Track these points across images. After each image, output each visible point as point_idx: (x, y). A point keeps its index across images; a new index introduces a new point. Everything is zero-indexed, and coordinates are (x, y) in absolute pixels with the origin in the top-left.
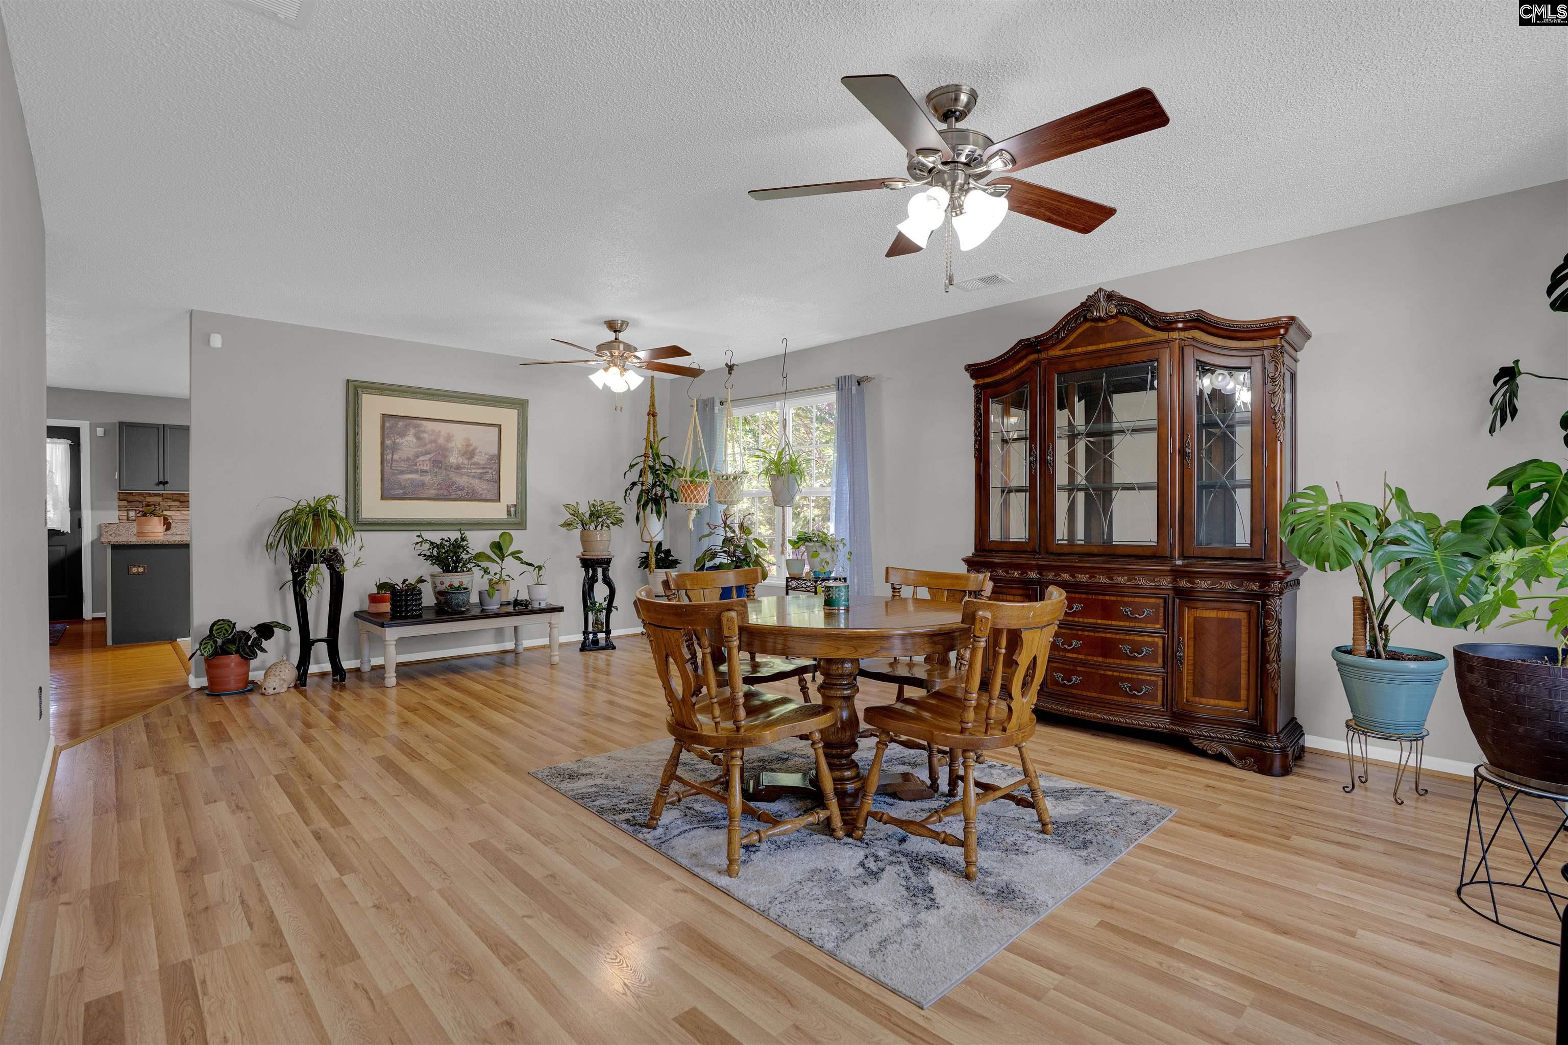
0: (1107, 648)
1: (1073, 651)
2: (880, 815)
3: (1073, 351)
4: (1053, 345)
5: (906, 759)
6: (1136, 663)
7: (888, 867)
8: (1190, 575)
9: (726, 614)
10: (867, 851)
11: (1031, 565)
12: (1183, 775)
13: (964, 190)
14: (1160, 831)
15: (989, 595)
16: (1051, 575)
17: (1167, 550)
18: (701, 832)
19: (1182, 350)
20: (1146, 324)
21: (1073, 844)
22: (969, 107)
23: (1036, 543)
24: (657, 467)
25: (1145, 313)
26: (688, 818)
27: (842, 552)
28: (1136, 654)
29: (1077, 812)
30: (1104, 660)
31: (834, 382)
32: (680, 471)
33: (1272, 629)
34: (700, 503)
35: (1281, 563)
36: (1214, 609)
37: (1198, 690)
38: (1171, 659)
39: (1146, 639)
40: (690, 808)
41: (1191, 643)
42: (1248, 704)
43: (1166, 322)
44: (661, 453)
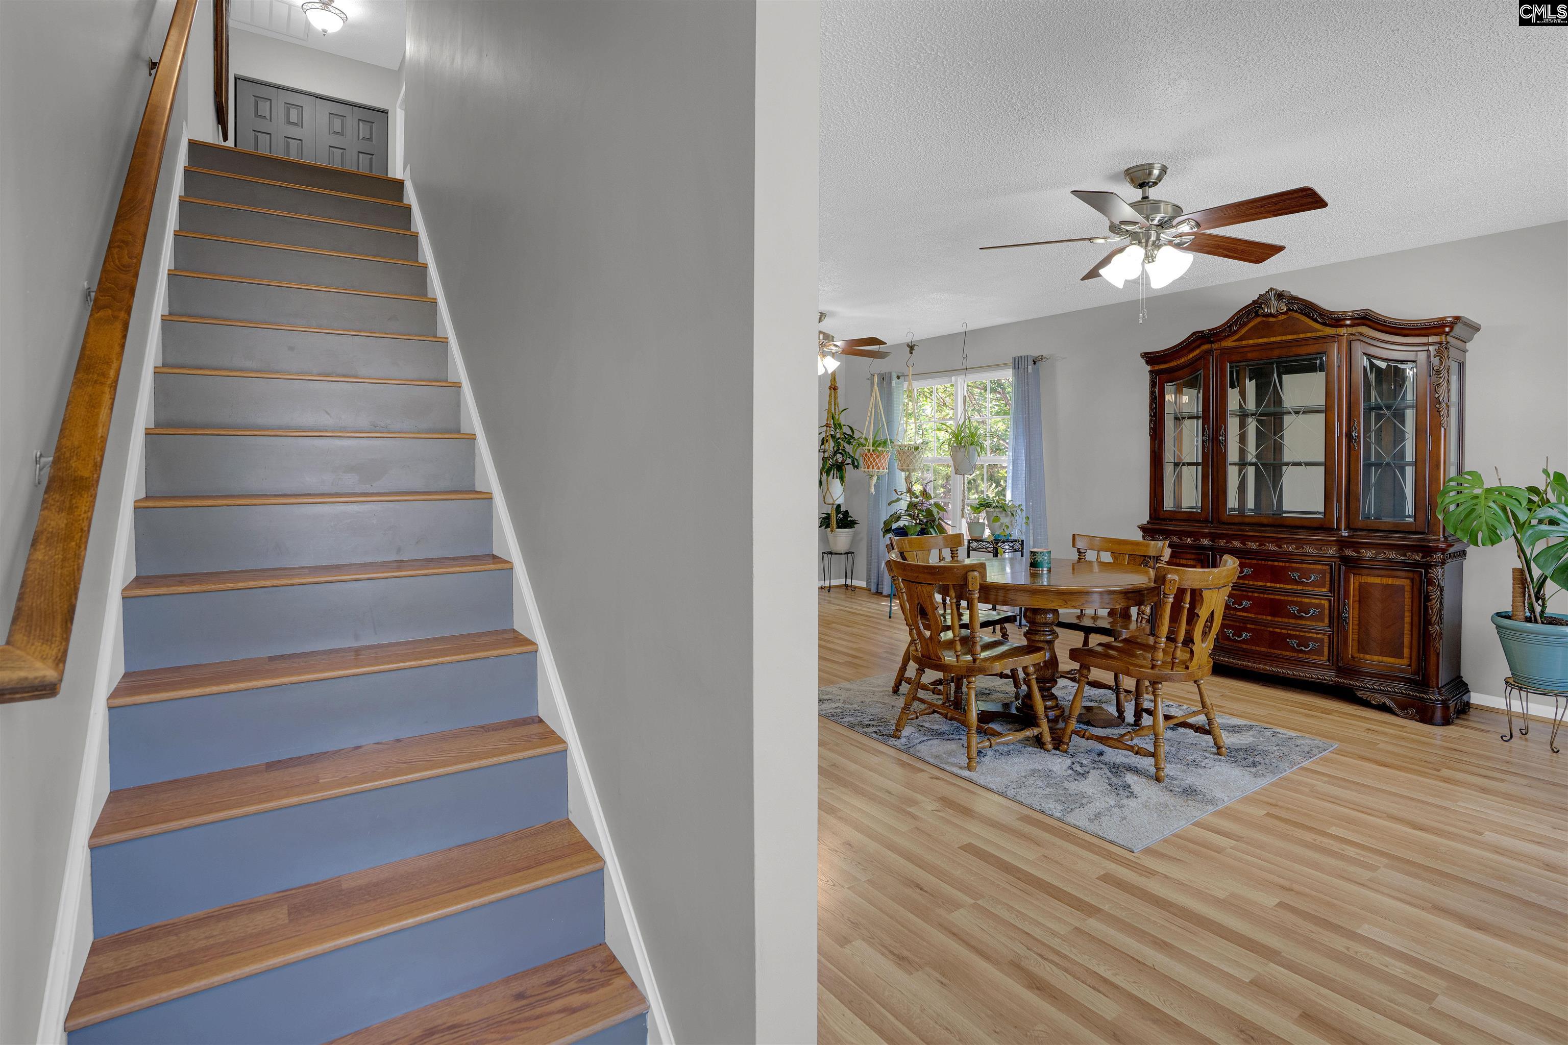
0: (1276, 608)
1: (1243, 610)
2: (1082, 733)
3: (1244, 343)
4: (1226, 337)
5: (1092, 698)
6: (1304, 622)
7: (1091, 770)
8: (1356, 546)
9: (970, 573)
10: (1073, 760)
11: (1203, 532)
12: (1346, 721)
13: (1157, 246)
14: (1321, 759)
15: (1167, 560)
16: (1222, 543)
17: (1333, 522)
18: (936, 742)
19: (1350, 344)
20: (1316, 321)
21: (1244, 763)
22: (1160, 178)
23: (1208, 513)
24: (838, 436)
25: (1314, 311)
26: (922, 732)
27: (1020, 518)
28: (1303, 614)
29: (1247, 742)
30: (1273, 619)
31: (1011, 361)
32: (862, 441)
33: (1435, 594)
34: (881, 470)
35: (1444, 536)
36: (1378, 576)
37: (1363, 647)
38: (1337, 619)
39: (1313, 601)
40: (922, 726)
41: (1357, 606)
42: (1411, 661)
43: (1334, 319)
44: (843, 423)
